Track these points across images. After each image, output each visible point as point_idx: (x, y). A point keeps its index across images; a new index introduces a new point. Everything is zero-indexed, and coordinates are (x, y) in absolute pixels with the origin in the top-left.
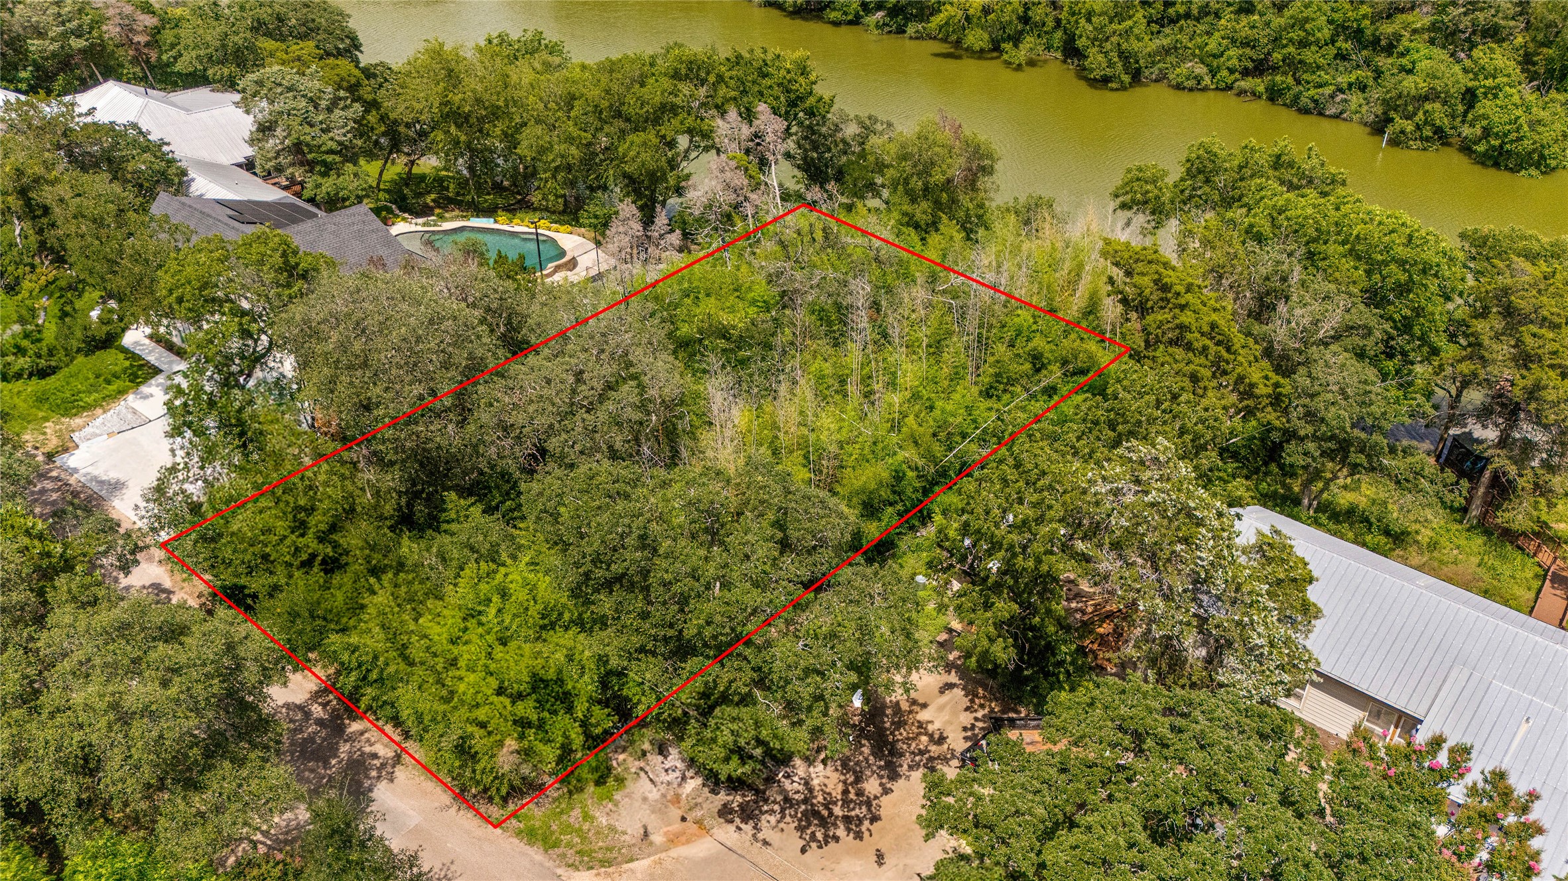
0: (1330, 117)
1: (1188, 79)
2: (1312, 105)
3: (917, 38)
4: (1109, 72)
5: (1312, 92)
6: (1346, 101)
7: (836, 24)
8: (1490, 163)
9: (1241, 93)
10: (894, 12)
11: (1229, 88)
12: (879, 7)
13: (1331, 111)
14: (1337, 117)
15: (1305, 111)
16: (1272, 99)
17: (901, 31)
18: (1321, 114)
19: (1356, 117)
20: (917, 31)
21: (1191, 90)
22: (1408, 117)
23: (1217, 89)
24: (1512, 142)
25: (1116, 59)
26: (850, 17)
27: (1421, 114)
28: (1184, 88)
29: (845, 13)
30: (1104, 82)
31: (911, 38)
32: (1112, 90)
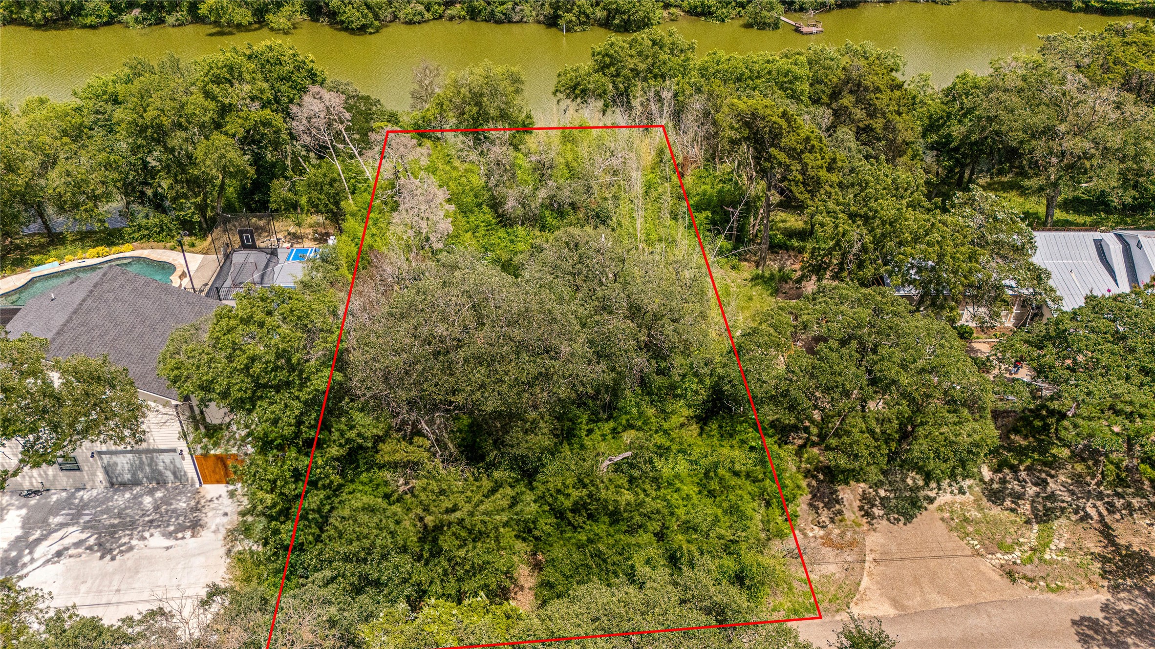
0: (517, 22)
1: (414, 15)
2: (503, 17)
3: (179, 25)
4: (364, 21)
5: (500, 8)
6: (522, 10)
7: (92, 27)
8: (622, 30)
9: (451, 18)
10: (147, 8)
11: (441, 17)
12: (131, 6)
13: (516, 18)
14: (520, 21)
15: (499, 22)
16: (472, 19)
17: (160, 21)
18: (510, 22)
19: (531, 19)
20: (177, 20)
21: (419, 23)
22: (569, 11)
23: (434, 19)
24: (633, 14)
25: (366, 11)
26: (105, 20)
27: (575, 7)
28: (414, 23)
29: (100, 17)
30: (362, 30)
31: (174, 26)
32: (371, 33)
